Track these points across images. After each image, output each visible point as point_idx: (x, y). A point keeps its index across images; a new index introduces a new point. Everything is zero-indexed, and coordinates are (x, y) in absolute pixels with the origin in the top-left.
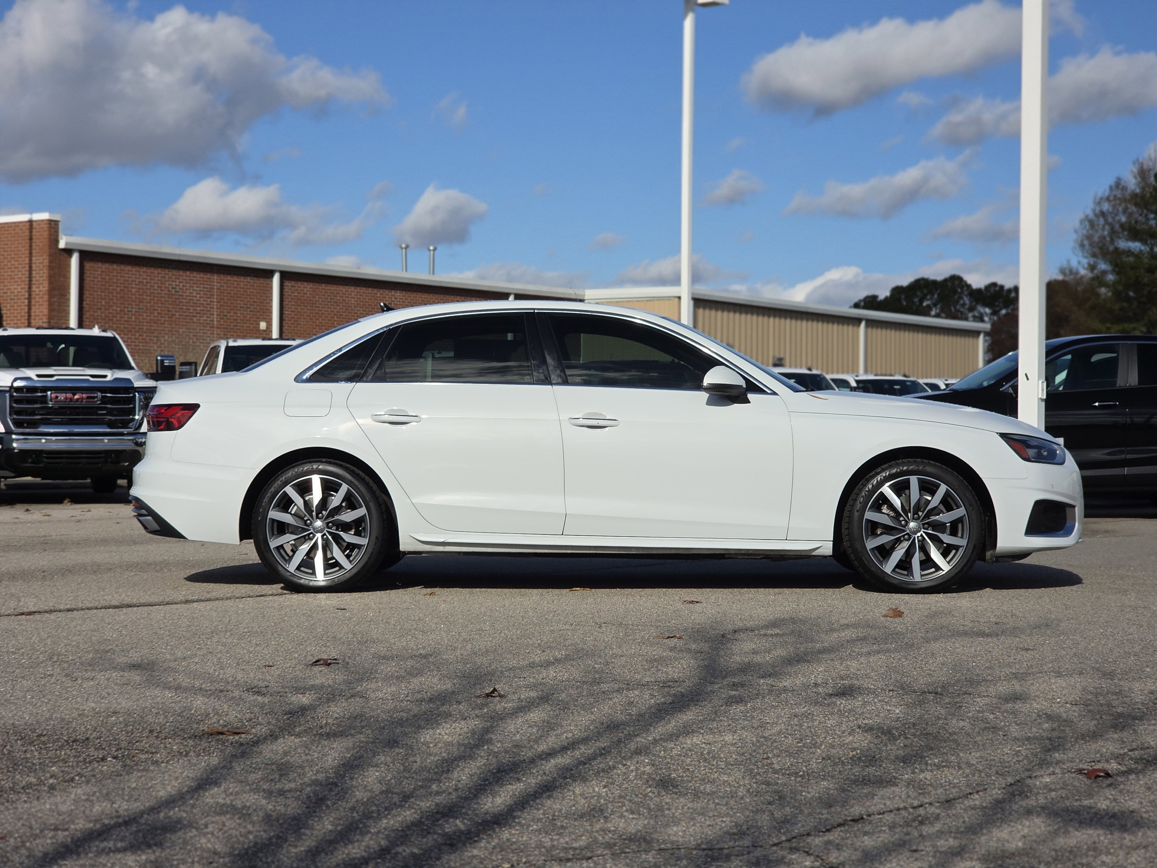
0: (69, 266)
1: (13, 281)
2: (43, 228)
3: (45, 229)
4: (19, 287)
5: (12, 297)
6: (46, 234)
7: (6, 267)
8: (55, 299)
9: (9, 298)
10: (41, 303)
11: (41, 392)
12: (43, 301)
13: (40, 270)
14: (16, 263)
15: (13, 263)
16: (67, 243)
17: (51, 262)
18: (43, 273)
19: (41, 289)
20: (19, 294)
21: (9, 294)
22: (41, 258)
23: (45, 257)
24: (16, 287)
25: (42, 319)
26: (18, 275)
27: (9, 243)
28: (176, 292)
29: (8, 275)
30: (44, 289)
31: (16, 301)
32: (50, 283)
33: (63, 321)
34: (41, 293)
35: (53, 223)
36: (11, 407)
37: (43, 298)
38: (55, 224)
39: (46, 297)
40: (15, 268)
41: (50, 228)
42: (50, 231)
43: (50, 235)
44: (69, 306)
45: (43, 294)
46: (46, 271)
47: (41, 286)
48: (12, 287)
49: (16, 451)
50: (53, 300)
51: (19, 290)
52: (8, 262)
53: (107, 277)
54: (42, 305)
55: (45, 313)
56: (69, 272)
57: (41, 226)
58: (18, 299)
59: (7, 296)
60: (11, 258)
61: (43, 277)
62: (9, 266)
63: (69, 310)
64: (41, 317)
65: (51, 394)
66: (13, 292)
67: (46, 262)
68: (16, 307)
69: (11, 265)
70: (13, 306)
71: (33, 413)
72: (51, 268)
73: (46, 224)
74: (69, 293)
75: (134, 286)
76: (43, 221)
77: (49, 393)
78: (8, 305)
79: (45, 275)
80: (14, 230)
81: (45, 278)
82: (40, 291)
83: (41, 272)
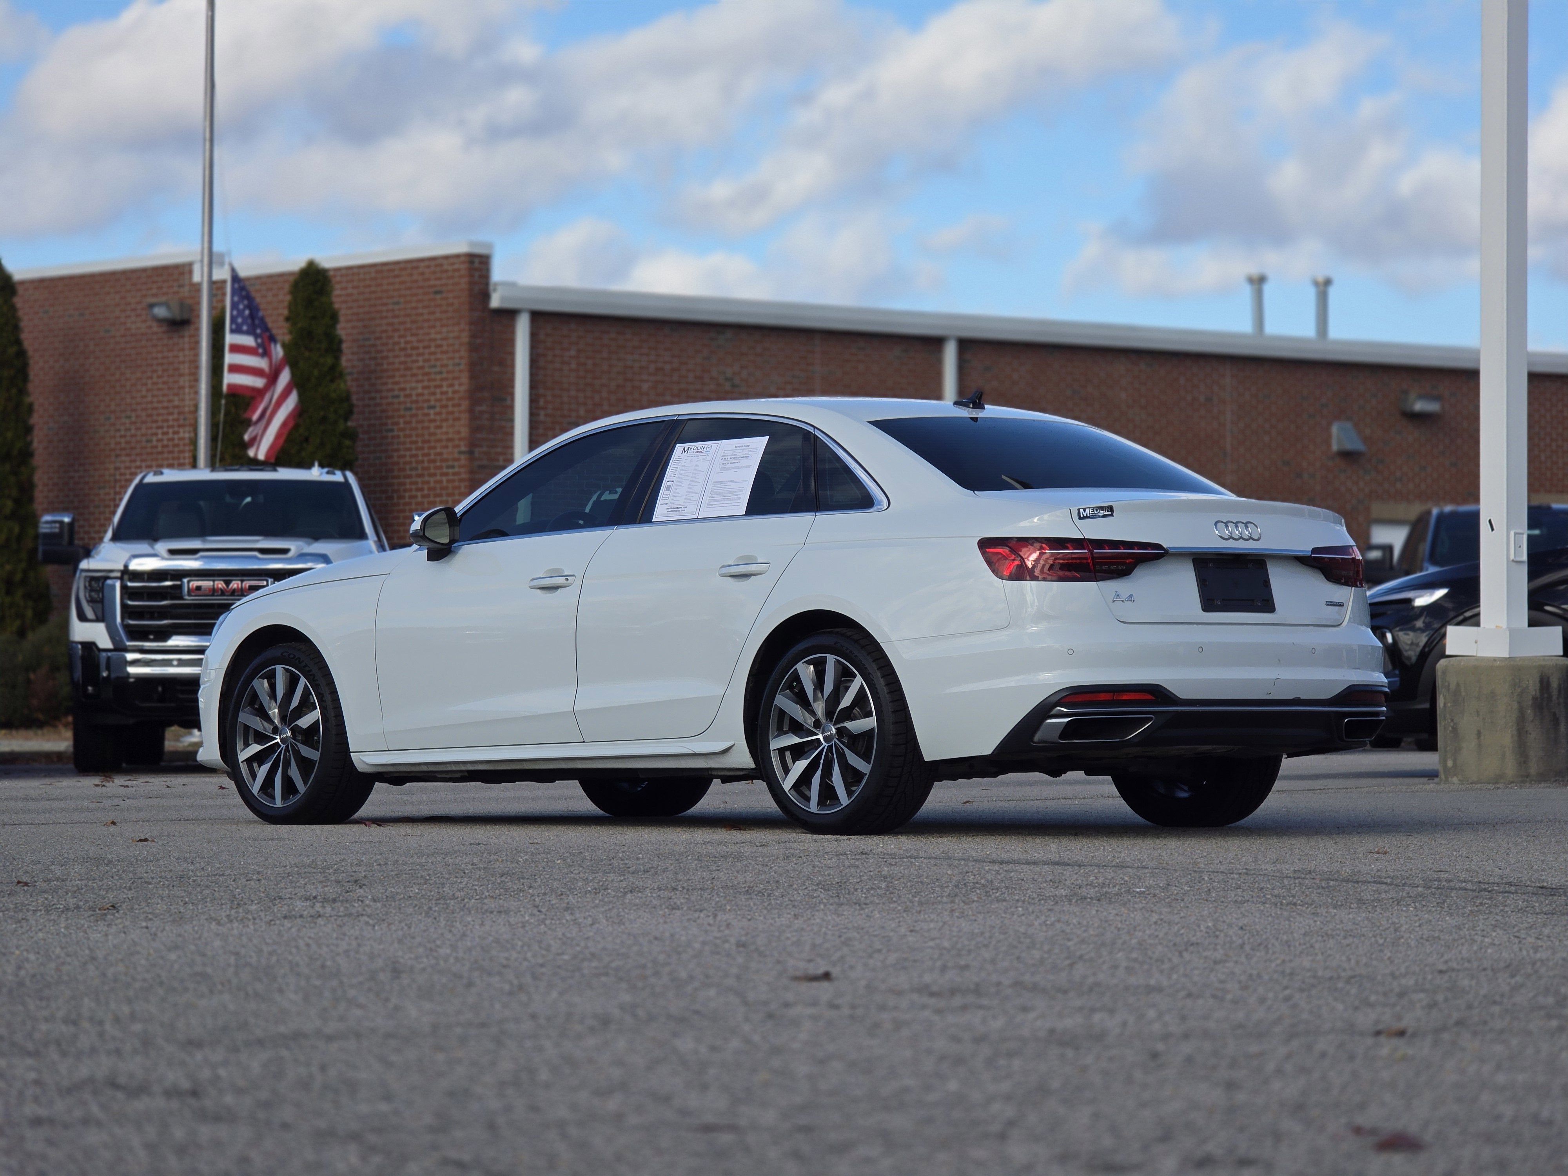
0: (511, 342)
1: (409, 373)
2: (458, 270)
3: (463, 272)
4: (420, 385)
5: (408, 405)
6: (464, 282)
7: (397, 347)
8: (484, 408)
9: (402, 407)
10: (457, 415)
11: (172, 580)
12: (460, 412)
13: (454, 351)
14: (414, 339)
15: (409, 338)
16: (503, 299)
17: (473, 336)
18: (461, 358)
19: (456, 388)
20: (420, 398)
21: (402, 399)
22: (456, 328)
23: (462, 326)
24: (414, 385)
25: (458, 446)
26: (417, 361)
27: (402, 300)
28: (733, 386)
29: (401, 363)
30: (463, 388)
31: (414, 412)
32: (473, 377)
33: (499, 450)
34: (456, 396)
35: (477, 260)
36: (124, 606)
37: (459, 405)
38: (481, 263)
39: (465, 404)
40: (413, 348)
41: (471, 270)
42: (471, 276)
43: (471, 283)
44: (512, 420)
45: (460, 398)
46: (464, 353)
47: (456, 382)
48: (408, 386)
49: (132, 680)
50: (478, 408)
51: (420, 391)
52: (400, 337)
53: (590, 362)
54: (459, 419)
55: (463, 435)
56: (512, 354)
57: (456, 266)
58: (418, 409)
59: (399, 403)
60: (406, 330)
61: (459, 364)
62: (402, 345)
63: (512, 428)
64: (457, 442)
65: (189, 582)
66: (410, 396)
67: (465, 337)
68: (414, 425)
69: (407, 342)
70: (410, 422)
71: (162, 613)
72: (473, 348)
73: (464, 263)
74: (512, 395)
75: (645, 377)
76: (458, 256)
77: (185, 580)
78: (401, 421)
79: (463, 362)
80: (411, 275)
81: (462, 367)
82: (455, 392)
83: (457, 355)
